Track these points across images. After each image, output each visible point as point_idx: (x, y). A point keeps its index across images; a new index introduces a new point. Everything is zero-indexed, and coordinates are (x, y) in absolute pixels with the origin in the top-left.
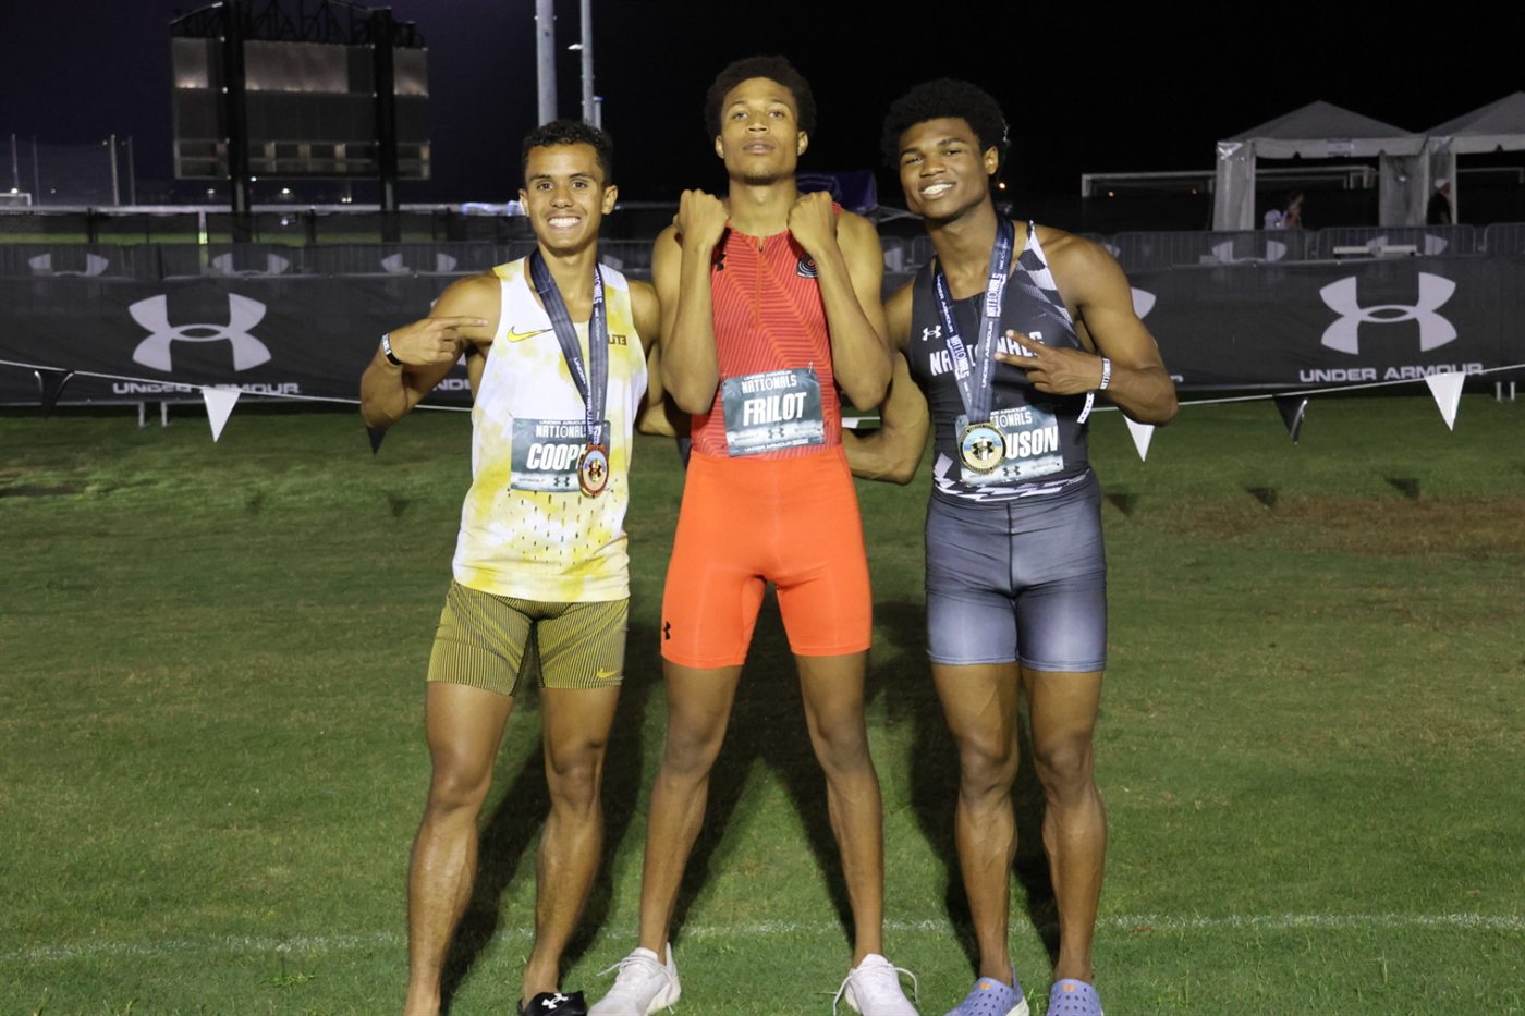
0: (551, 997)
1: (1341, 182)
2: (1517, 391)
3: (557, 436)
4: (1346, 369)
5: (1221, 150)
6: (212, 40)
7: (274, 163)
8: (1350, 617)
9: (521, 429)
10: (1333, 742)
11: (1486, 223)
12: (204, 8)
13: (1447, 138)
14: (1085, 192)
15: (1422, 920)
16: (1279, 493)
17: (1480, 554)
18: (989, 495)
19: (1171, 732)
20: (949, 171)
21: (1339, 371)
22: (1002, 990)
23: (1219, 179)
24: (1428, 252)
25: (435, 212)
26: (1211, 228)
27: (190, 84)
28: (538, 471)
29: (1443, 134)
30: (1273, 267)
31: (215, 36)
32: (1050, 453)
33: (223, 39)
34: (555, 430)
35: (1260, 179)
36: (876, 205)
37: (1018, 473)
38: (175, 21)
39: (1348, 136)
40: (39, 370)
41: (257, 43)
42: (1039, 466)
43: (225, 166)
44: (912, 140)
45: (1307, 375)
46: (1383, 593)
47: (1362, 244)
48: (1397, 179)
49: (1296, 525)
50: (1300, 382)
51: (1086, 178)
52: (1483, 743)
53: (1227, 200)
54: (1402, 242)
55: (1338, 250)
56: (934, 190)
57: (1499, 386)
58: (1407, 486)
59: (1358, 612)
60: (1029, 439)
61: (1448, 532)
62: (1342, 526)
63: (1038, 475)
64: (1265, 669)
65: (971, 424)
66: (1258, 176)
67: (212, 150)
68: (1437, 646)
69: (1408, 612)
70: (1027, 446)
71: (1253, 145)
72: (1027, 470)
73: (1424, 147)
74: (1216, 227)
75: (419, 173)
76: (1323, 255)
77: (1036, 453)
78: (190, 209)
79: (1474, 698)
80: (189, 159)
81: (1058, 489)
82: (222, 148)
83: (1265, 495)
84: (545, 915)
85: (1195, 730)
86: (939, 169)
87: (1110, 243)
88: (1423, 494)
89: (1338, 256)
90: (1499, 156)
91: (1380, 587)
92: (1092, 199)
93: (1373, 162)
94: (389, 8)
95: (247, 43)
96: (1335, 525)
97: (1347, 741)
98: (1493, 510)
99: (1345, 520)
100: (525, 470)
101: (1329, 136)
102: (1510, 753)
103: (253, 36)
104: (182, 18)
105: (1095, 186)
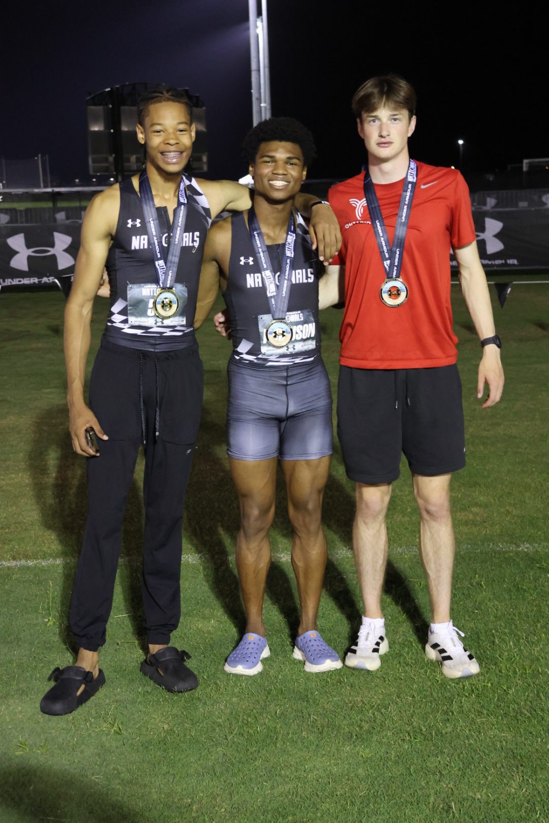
6: (105, 107)
7: (135, 166)
12: (102, 91)
14: (525, 168)
22: (260, 640)
27: (96, 129)
31: (107, 104)
32: (311, 338)
33: (111, 106)
38: (88, 98)
41: (126, 108)
42: (305, 346)
43: (112, 168)
51: (525, 161)
60: (302, 329)
63: (304, 351)
65: (274, 320)
67: (106, 160)
70: (300, 333)
72: (299, 347)
75: (201, 168)
77: (304, 338)
80: (96, 165)
82: (111, 159)
92: (528, 172)
94: (187, 88)
95: (123, 108)
103: (125, 104)
104: (92, 96)
105: (531, 165)
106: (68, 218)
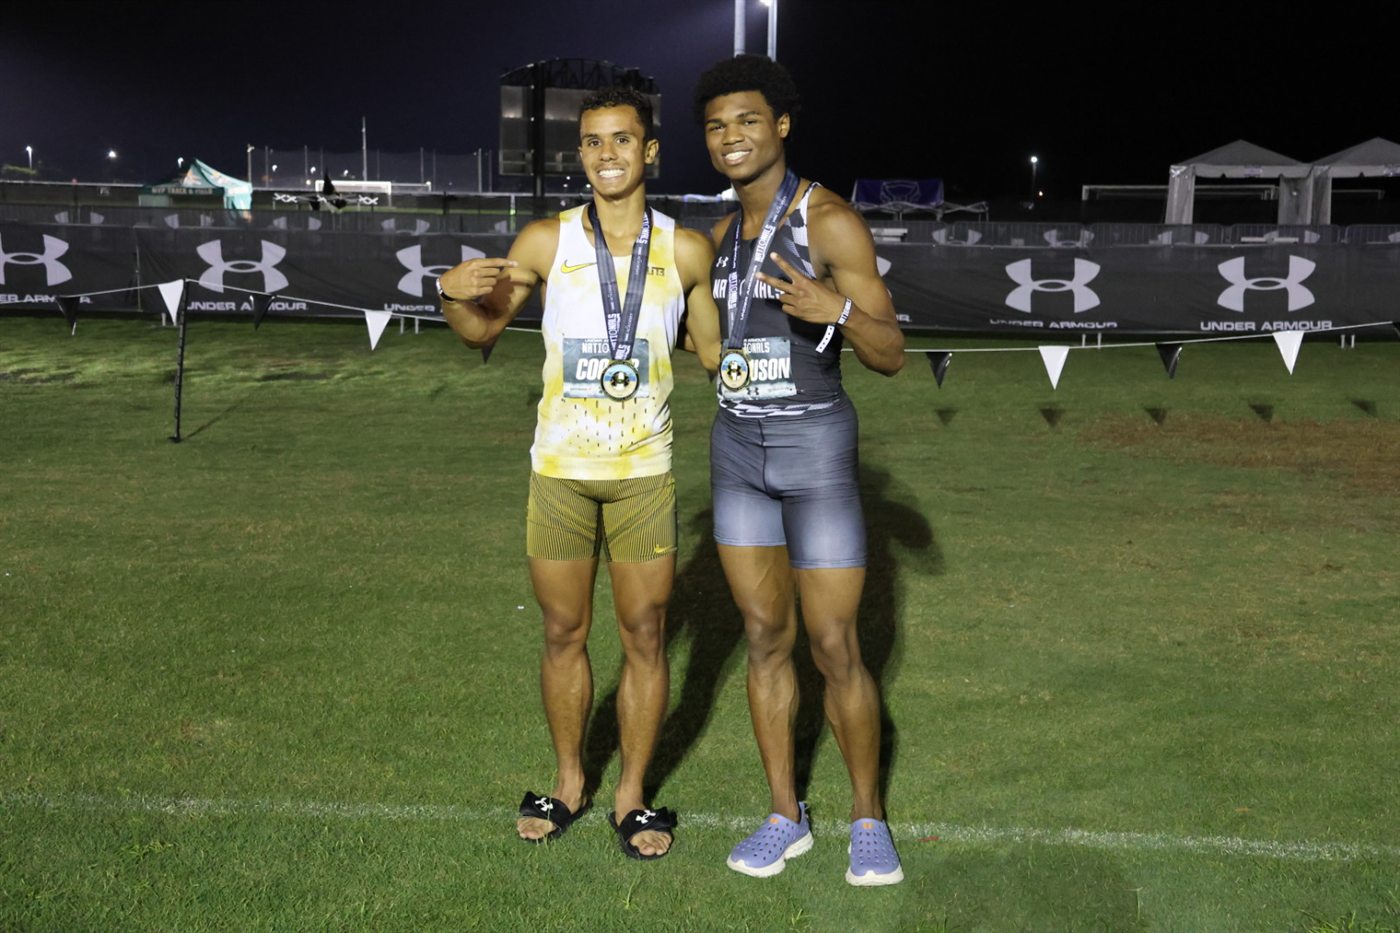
0: (642, 814)
1: (1260, 196)
2: (1356, 341)
3: (600, 352)
4: (1234, 322)
5: (1172, 171)
6: (526, 88)
7: (561, 166)
8: (1197, 519)
9: (569, 347)
10: (1155, 638)
11: (1348, 223)
12: (522, 67)
13: (1326, 167)
14: (1084, 197)
15: (1189, 842)
16: (1168, 413)
17: (1307, 469)
18: (744, 411)
19: (1022, 623)
20: (747, 140)
21: (1229, 323)
22: (789, 825)
23: (1170, 191)
24: (1307, 240)
25: (658, 199)
26: (1164, 221)
27: (511, 115)
28: (585, 381)
29: (1324, 164)
30: (1200, 249)
31: (528, 85)
32: (783, 379)
33: (533, 87)
34: (597, 346)
35: (1199, 193)
36: (942, 202)
37: (757, 394)
38: (504, 75)
39: (1258, 164)
40: (254, 295)
41: (554, 90)
42: (775, 390)
43: (530, 167)
44: (714, 112)
45: (1206, 325)
46: (1228, 499)
47: (1261, 235)
48: (1291, 194)
49: (1174, 439)
50: (1199, 328)
51: (1085, 188)
52: (1279, 644)
53: (1175, 203)
54: (1288, 235)
55: (1244, 239)
56: (734, 157)
57: (1343, 337)
58: (1263, 411)
59: (1205, 515)
60: (766, 365)
61: (1288, 449)
62: (1210, 441)
63: (773, 397)
64: (1118, 564)
65: (729, 348)
66: (1196, 190)
67: (523, 157)
68: (1260, 548)
69: (1244, 517)
70: (764, 370)
71: (1194, 168)
72: (765, 392)
73: (1310, 172)
74: (1167, 222)
76: (1233, 242)
77: (771, 378)
78: (507, 194)
79: (1281, 599)
80: (509, 162)
81: (801, 412)
82: (529, 156)
83: (1157, 414)
84: (628, 746)
85: (1043, 622)
86: (739, 139)
87: (1088, 230)
88: (1275, 418)
89: (1244, 243)
90: (1361, 181)
91: (1227, 493)
92: (1086, 201)
93: (1276, 181)
94: (637, 68)
95: (547, 90)
96: (1204, 440)
97: (1166, 639)
98: (1326, 432)
99: (1212, 436)
100: (575, 381)
101: (1246, 164)
102: (1301, 656)
103: (551, 85)
104: (508, 73)
105: (1091, 193)
106: (398, 227)
